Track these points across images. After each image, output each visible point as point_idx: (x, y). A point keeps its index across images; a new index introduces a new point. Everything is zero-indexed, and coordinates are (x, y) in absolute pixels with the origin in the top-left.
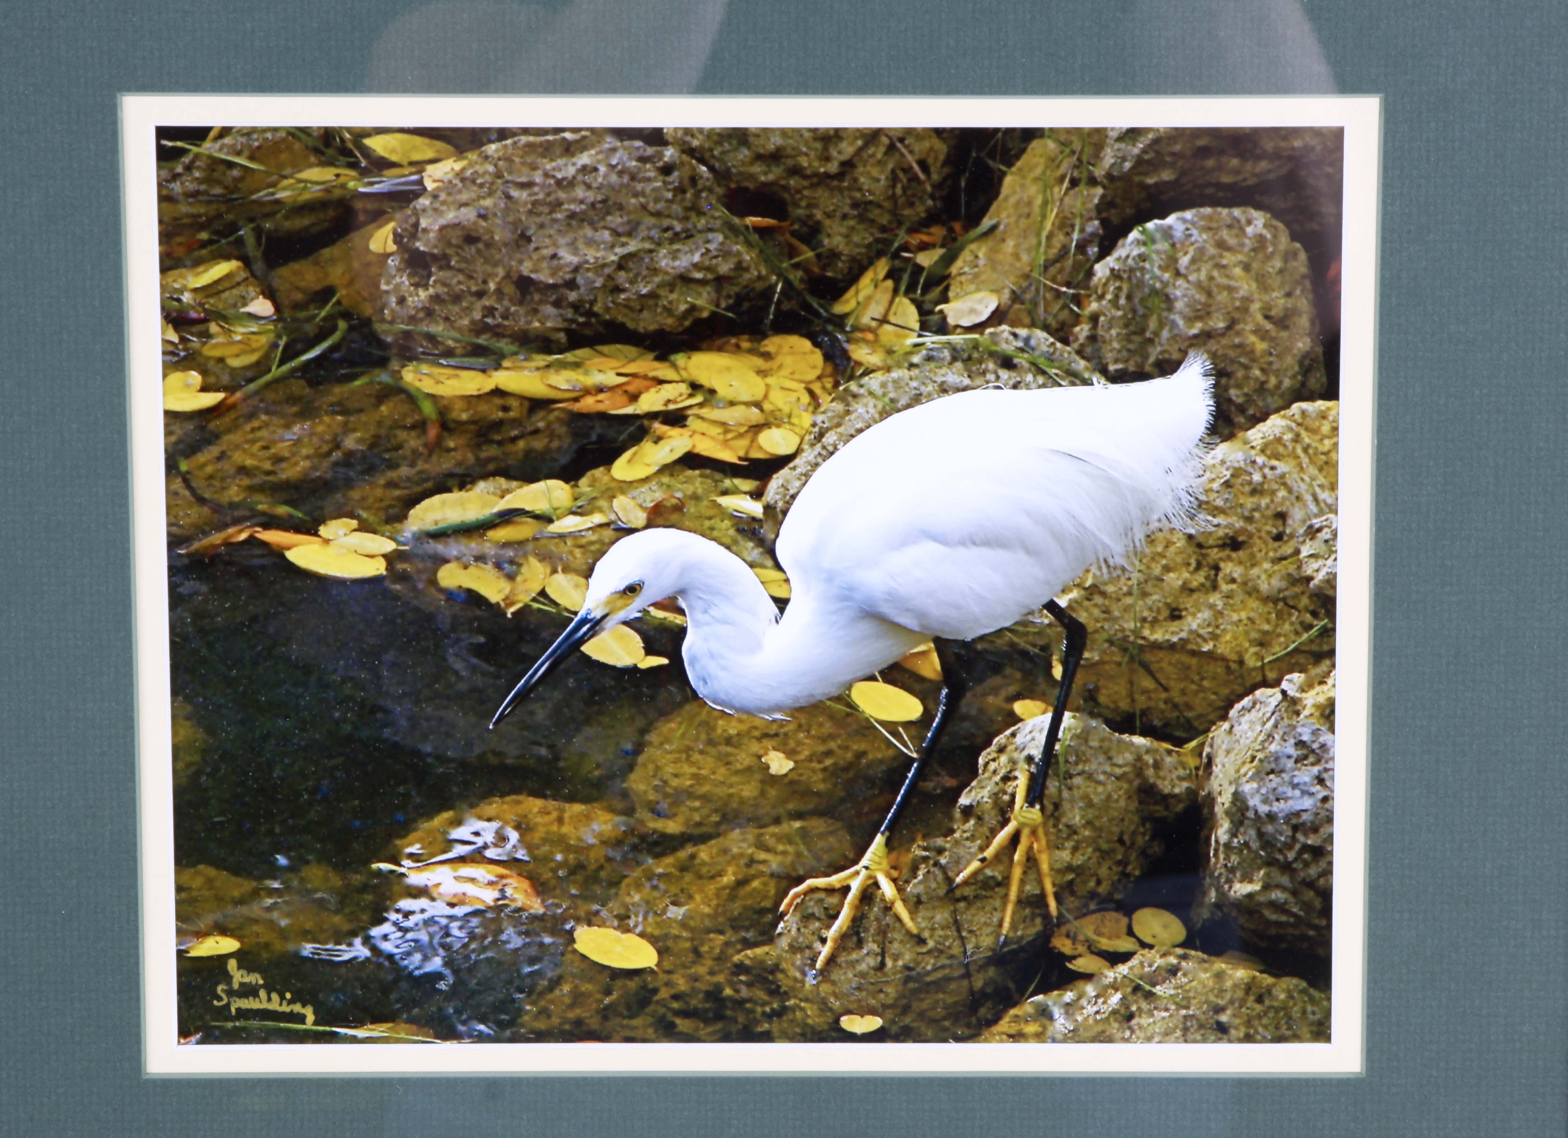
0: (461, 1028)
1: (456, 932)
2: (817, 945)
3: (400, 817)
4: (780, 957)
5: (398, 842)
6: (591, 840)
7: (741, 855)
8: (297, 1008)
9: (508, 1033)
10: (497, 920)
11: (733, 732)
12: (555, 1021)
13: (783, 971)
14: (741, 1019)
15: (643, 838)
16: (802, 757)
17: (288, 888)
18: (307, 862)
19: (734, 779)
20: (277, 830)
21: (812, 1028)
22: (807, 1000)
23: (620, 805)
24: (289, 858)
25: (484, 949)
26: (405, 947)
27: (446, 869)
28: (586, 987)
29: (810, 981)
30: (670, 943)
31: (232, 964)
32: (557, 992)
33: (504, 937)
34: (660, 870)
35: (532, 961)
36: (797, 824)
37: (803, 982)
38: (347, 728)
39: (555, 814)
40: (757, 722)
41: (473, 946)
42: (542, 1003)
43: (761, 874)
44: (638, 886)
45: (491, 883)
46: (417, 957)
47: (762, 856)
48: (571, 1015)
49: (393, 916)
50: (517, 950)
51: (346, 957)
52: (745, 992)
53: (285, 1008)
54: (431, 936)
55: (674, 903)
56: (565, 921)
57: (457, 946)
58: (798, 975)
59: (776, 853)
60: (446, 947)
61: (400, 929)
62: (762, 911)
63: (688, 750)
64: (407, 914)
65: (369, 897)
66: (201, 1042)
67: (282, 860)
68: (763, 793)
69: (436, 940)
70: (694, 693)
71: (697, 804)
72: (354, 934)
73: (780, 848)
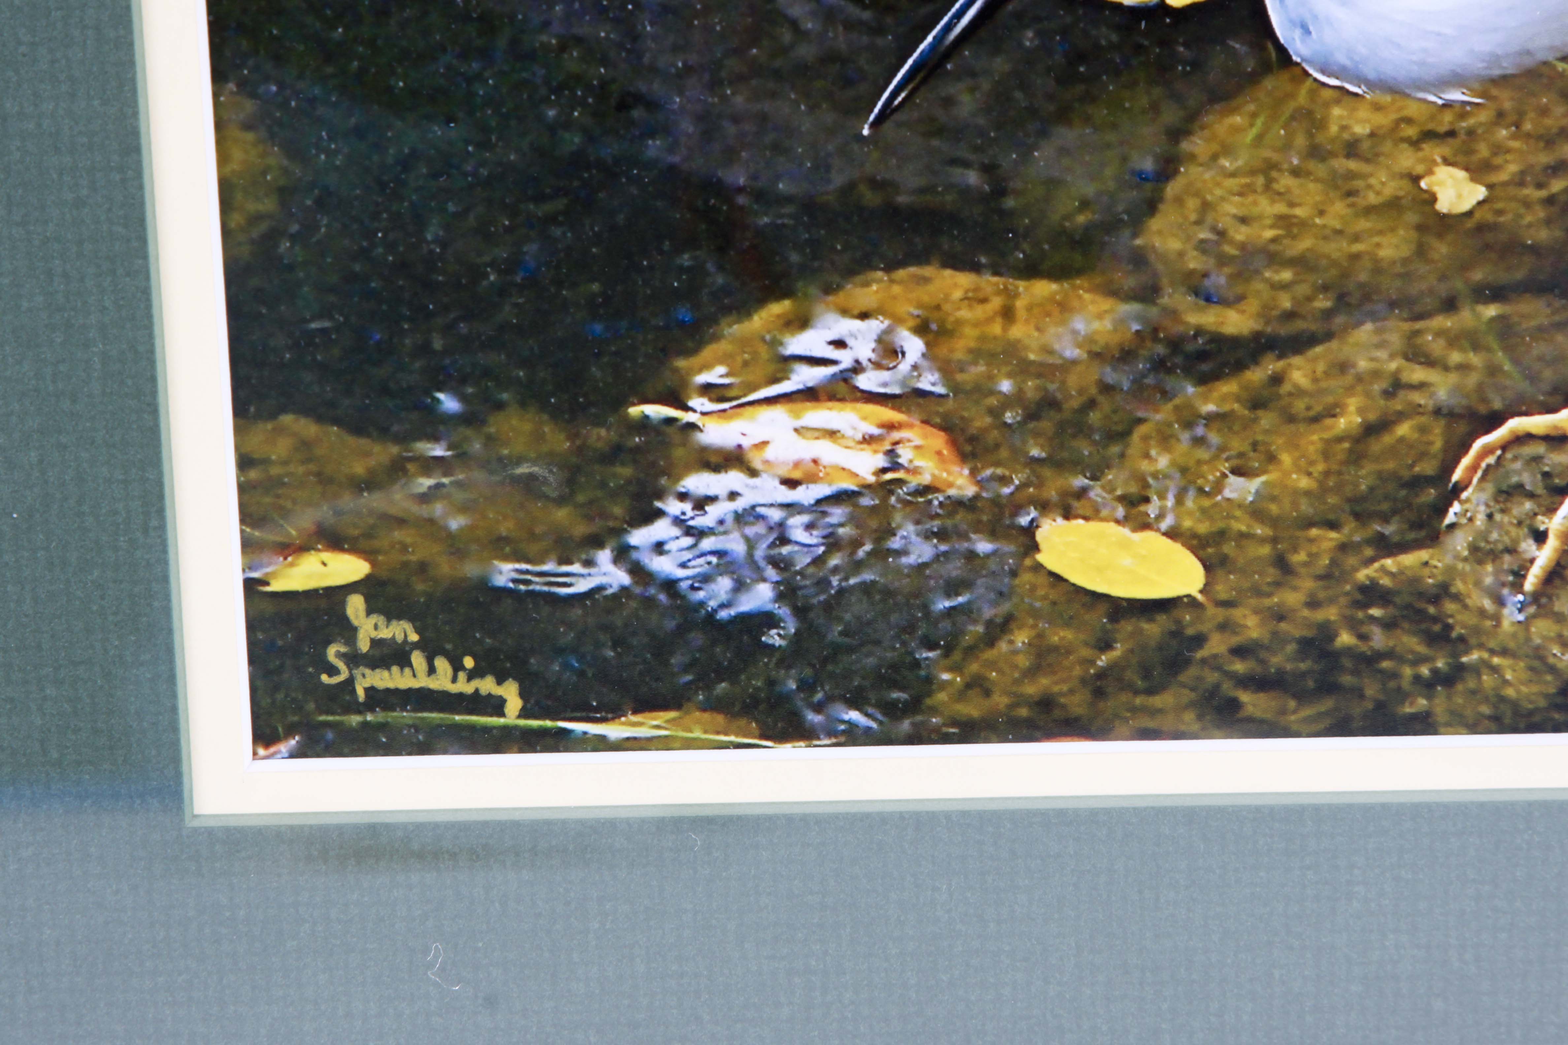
0: (813, 718)
1: (799, 535)
2: (1528, 546)
3: (684, 313)
4: (1450, 570)
5: (681, 363)
6: (1071, 352)
7: (1376, 374)
8: (487, 685)
9: (906, 725)
10: (882, 511)
11: (1360, 130)
12: (1000, 700)
13: (1457, 598)
14: (1372, 690)
15: (1175, 344)
16: (1503, 176)
17: (462, 456)
18: (500, 406)
19: (1364, 224)
20: (438, 344)
21: (1515, 705)
22: (1504, 652)
23: (1130, 282)
24: (463, 398)
25: (857, 566)
26: (699, 566)
27: (778, 412)
28: (1059, 636)
29: (1511, 615)
30: (1229, 548)
31: (355, 605)
32: (1003, 646)
33: (895, 543)
34: (1210, 407)
35: (952, 588)
36: (1491, 311)
37: (1497, 618)
38: (573, 140)
39: (996, 303)
40: (1412, 110)
41: (835, 561)
42: (974, 667)
43: (1416, 410)
44: (1165, 439)
45: (868, 440)
46: (724, 585)
47: (1418, 374)
48: (1031, 689)
49: (674, 507)
50: (922, 567)
51: (582, 586)
52: (1379, 639)
53: (464, 686)
54: (751, 544)
55: (1238, 471)
56: (1018, 509)
57: (802, 561)
58: (1487, 604)
59: (1446, 368)
60: (780, 564)
61: (689, 531)
62: (1417, 483)
63: (1268, 169)
64: (702, 503)
65: (625, 471)
66: (298, 754)
67: (449, 403)
68: (1421, 251)
69: (760, 553)
70: (1282, 51)
71: (1286, 275)
72: (597, 542)
73: (1456, 357)
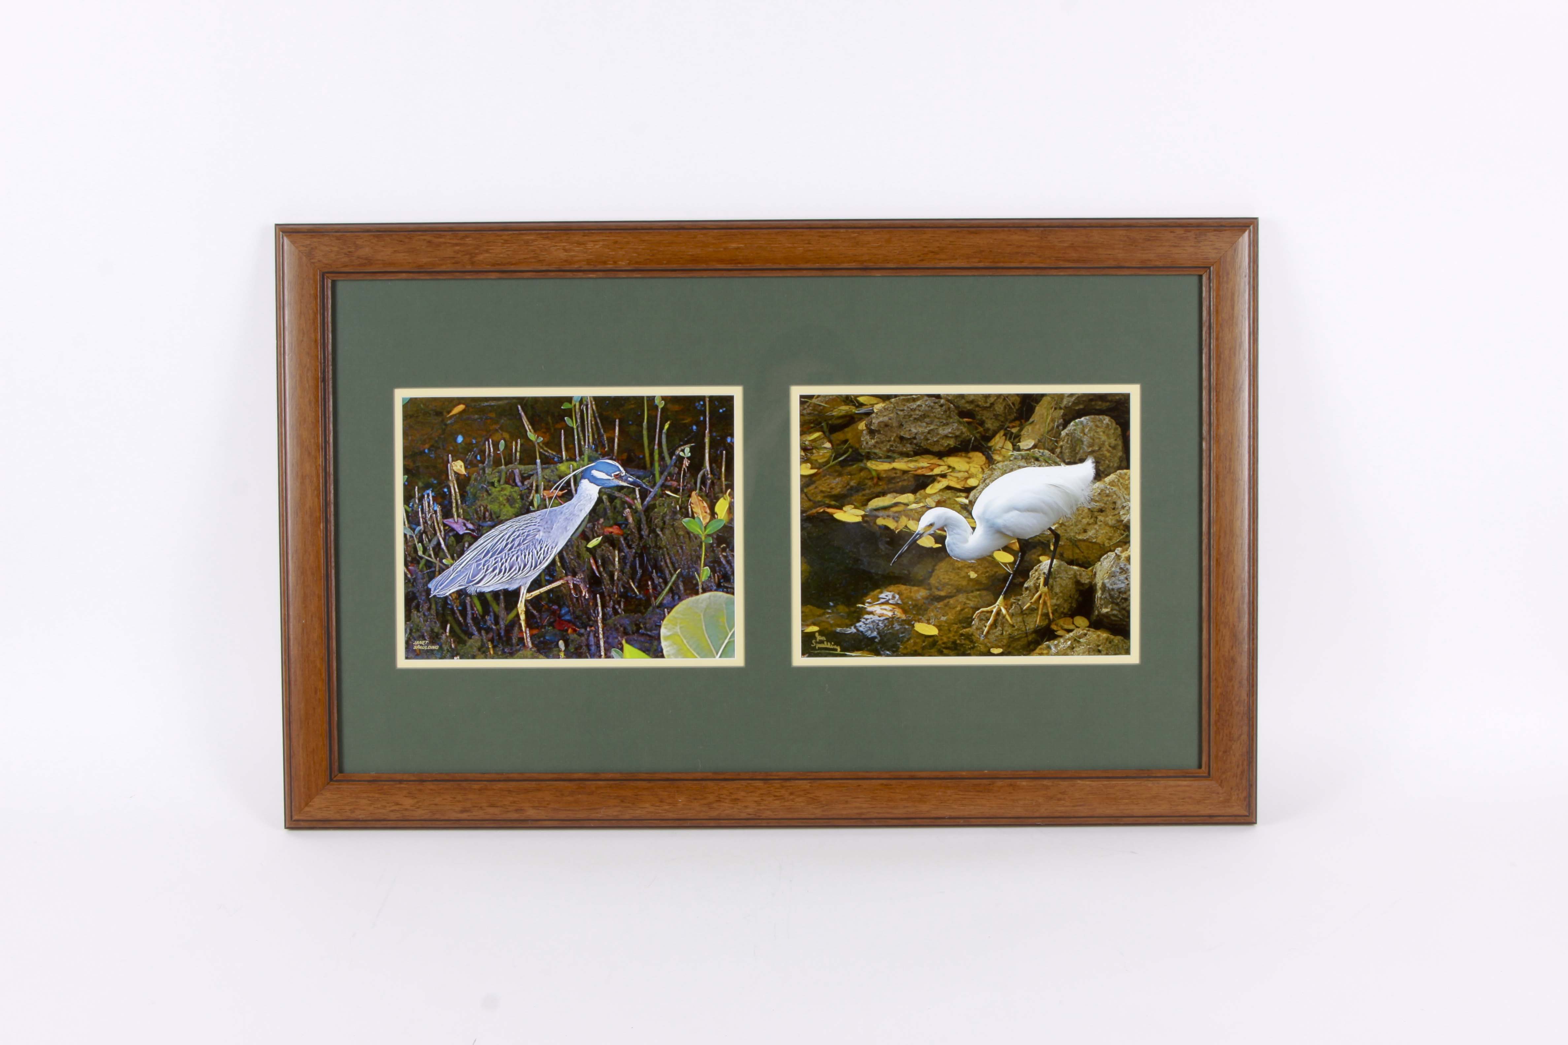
0: (882, 653)
1: (881, 625)
2: (984, 628)
3: (865, 591)
4: (973, 632)
5: (864, 598)
6: (920, 598)
7: (962, 602)
8: (835, 647)
9: (895, 654)
10: (892, 621)
11: (960, 566)
12: (909, 650)
13: (974, 636)
14: (962, 649)
15: (934, 597)
16: (979, 573)
17: (833, 612)
18: (838, 604)
19: (960, 579)
20: (830, 595)
21: (982, 652)
22: (981, 644)
23: (927, 587)
24: (833, 603)
25: (889, 629)
26: (866, 629)
27: (878, 606)
28: (918, 640)
29: (982, 638)
30: (942, 627)
31: (817, 634)
32: (909, 642)
33: (894, 626)
34: (939, 606)
35: (902, 633)
36: (978, 593)
37: (980, 639)
38: (850, 566)
39: (909, 590)
40: (967, 563)
41: (886, 629)
42: (905, 645)
43: (968, 607)
44: (933, 611)
45: (891, 610)
46: (870, 632)
47: (968, 602)
48: (913, 649)
49: (863, 620)
50: (898, 630)
51: (849, 632)
52: (963, 642)
53: (832, 647)
54: (874, 626)
55: (943, 616)
56: (912, 621)
57: (881, 629)
58: (978, 637)
59: (972, 601)
60: (878, 629)
61: (865, 624)
62: (968, 618)
63: (947, 571)
64: (867, 619)
65: (856, 615)
66: (808, 657)
67: (831, 604)
68: (968, 584)
69: (875, 627)
70: (949, 555)
71: (950, 587)
72: (852, 625)
73: (973, 599)
